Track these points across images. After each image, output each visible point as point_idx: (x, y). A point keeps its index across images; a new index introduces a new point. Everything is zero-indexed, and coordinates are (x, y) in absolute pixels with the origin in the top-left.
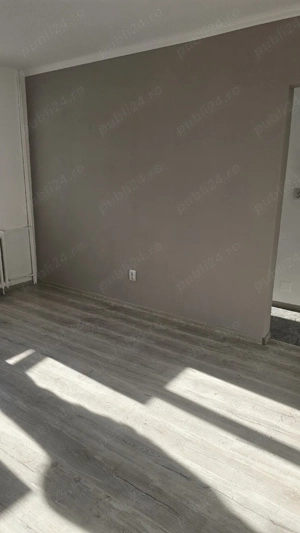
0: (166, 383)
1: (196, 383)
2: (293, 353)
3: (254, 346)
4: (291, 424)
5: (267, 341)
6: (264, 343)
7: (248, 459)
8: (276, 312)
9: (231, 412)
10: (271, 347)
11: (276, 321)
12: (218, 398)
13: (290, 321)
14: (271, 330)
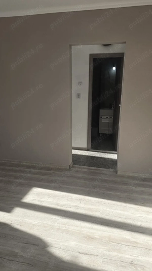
0: (21, 198)
1: (38, 195)
2: (83, 170)
3: (66, 170)
4: (85, 204)
5: (71, 166)
6: (70, 168)
7: (67, 226)
8: (74, 152)
9: (57, 205)
10: (73, 169)
11: (75, 156)
12: (50, 200)
13: (81, 155)
14: (73, 161)
